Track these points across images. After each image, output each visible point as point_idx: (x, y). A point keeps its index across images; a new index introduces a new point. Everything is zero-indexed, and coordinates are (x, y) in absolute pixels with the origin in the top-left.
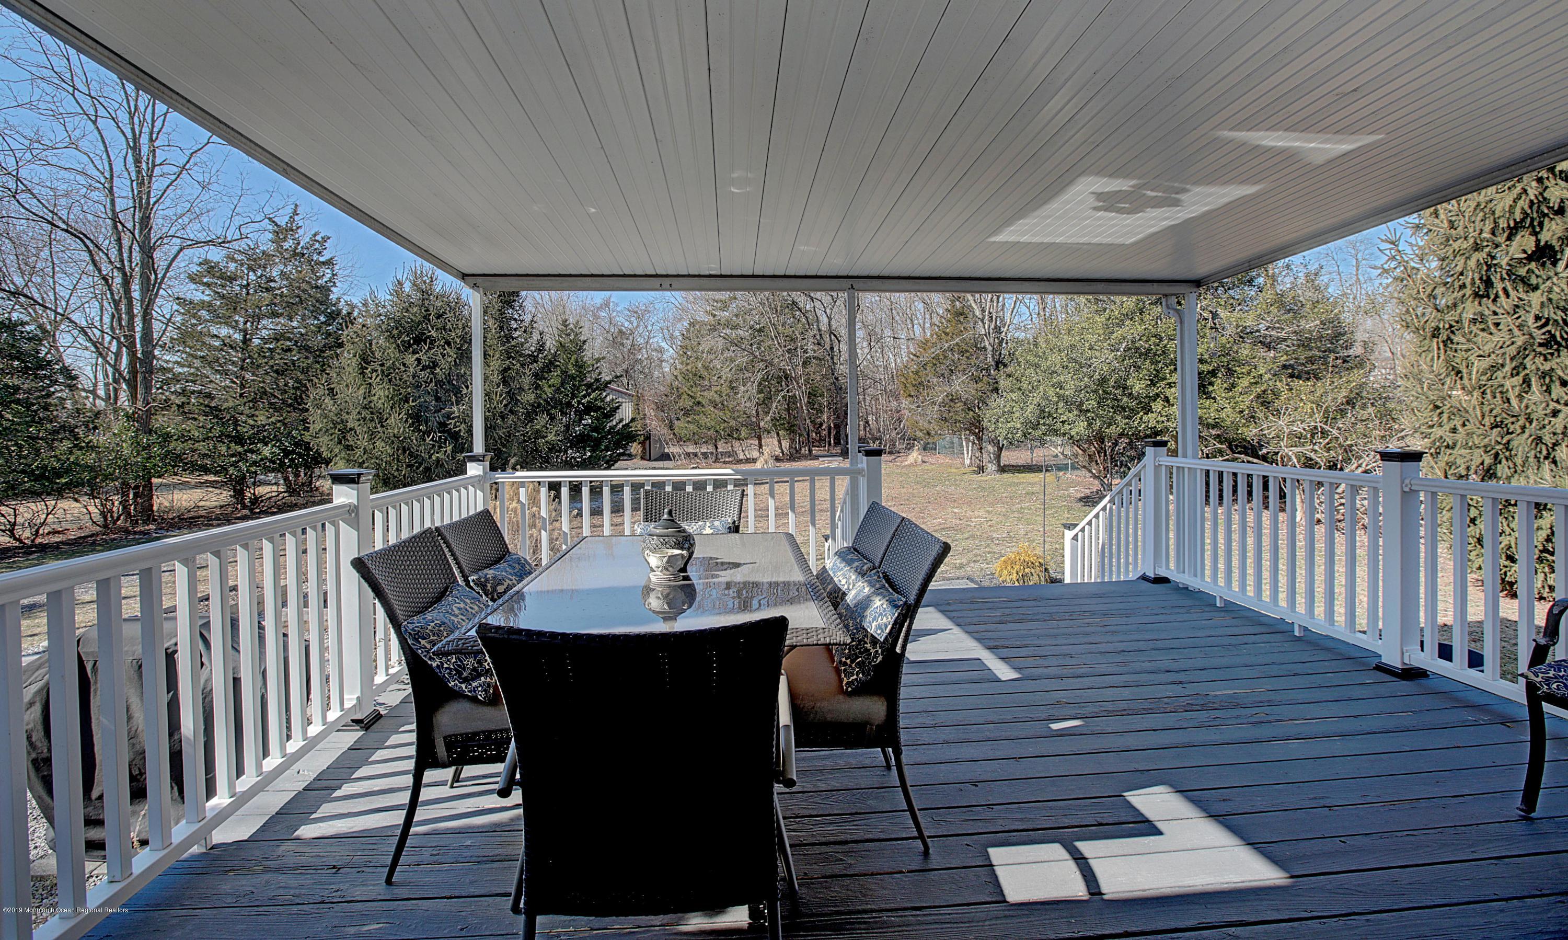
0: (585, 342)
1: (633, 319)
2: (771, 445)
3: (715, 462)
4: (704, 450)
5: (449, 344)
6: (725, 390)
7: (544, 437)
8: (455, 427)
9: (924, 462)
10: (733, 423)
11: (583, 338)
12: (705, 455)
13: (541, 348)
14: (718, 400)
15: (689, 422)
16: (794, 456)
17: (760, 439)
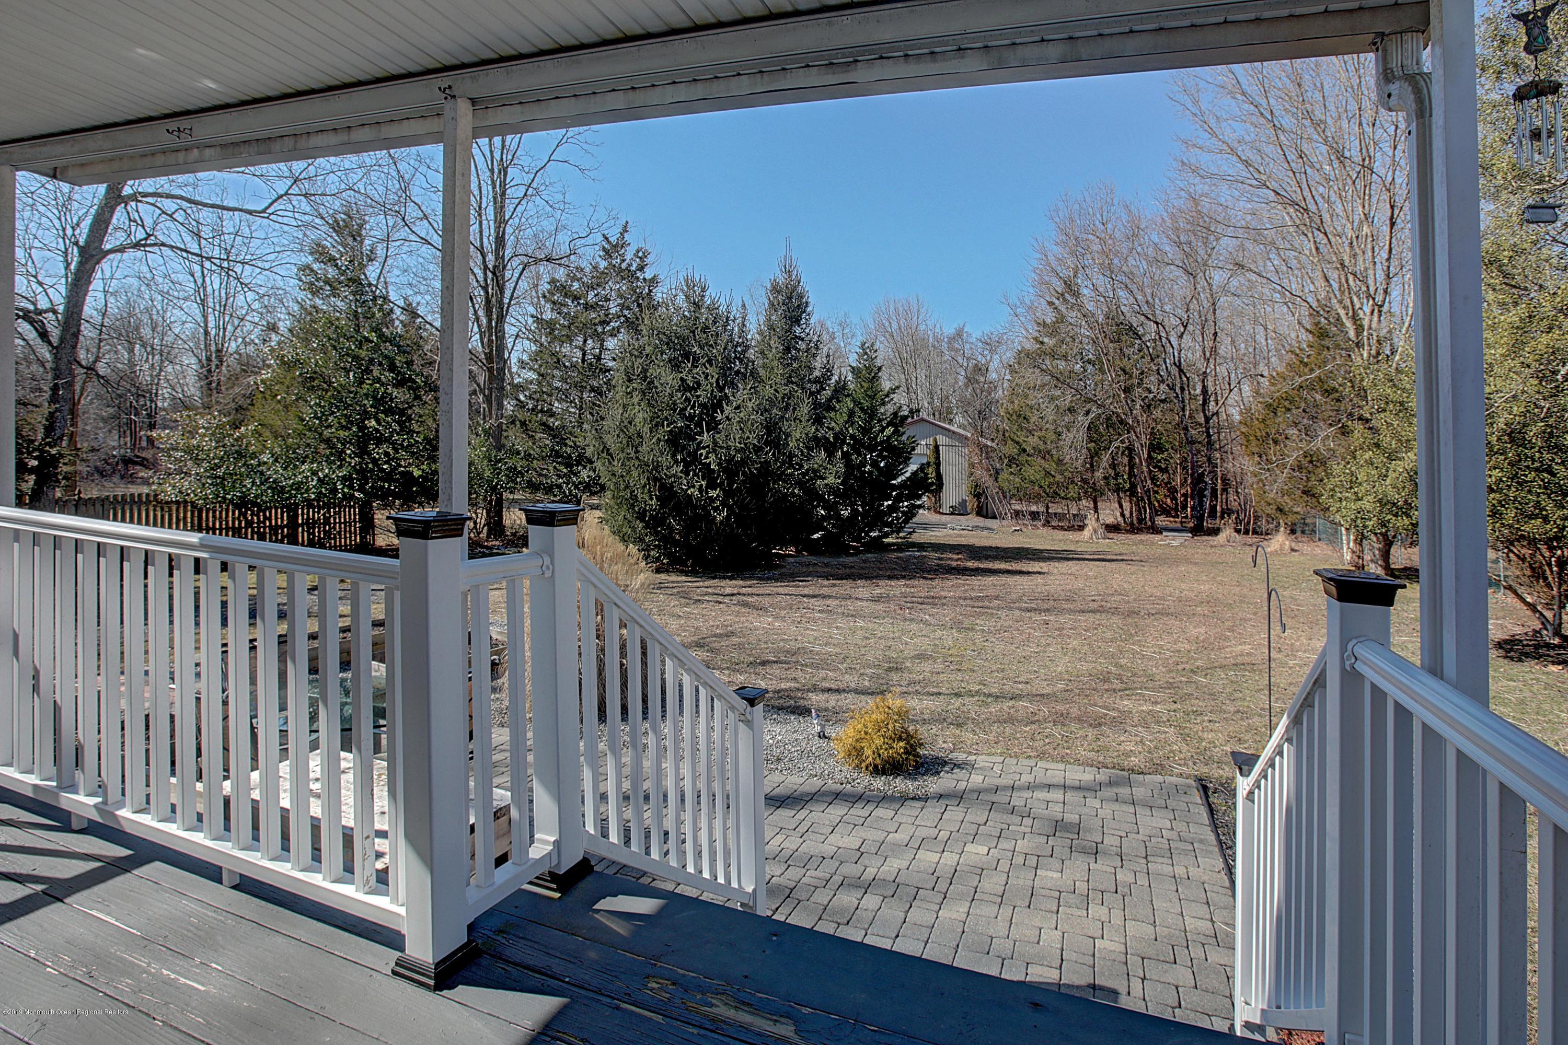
0: (880, 369)
1: (986, 352)
2: (1110, 512)
3: (1044, 525)
4: (1034, 508)
5: (709, 361)
6: (1051, 436)
7: (823, 478)
8: (707, 458)
9: (1293, 550)
10: (1059, 478)
11: (879, 362)
12: (1034, 516)
13: (828, 372)
14: (1042, 447)
15: (1011, 473)
16: (1138, 526)
17: (1095, 503)
